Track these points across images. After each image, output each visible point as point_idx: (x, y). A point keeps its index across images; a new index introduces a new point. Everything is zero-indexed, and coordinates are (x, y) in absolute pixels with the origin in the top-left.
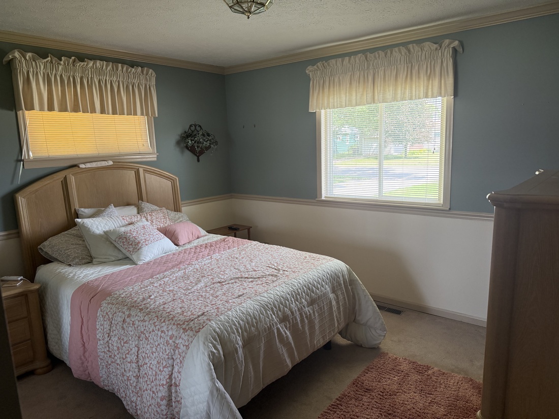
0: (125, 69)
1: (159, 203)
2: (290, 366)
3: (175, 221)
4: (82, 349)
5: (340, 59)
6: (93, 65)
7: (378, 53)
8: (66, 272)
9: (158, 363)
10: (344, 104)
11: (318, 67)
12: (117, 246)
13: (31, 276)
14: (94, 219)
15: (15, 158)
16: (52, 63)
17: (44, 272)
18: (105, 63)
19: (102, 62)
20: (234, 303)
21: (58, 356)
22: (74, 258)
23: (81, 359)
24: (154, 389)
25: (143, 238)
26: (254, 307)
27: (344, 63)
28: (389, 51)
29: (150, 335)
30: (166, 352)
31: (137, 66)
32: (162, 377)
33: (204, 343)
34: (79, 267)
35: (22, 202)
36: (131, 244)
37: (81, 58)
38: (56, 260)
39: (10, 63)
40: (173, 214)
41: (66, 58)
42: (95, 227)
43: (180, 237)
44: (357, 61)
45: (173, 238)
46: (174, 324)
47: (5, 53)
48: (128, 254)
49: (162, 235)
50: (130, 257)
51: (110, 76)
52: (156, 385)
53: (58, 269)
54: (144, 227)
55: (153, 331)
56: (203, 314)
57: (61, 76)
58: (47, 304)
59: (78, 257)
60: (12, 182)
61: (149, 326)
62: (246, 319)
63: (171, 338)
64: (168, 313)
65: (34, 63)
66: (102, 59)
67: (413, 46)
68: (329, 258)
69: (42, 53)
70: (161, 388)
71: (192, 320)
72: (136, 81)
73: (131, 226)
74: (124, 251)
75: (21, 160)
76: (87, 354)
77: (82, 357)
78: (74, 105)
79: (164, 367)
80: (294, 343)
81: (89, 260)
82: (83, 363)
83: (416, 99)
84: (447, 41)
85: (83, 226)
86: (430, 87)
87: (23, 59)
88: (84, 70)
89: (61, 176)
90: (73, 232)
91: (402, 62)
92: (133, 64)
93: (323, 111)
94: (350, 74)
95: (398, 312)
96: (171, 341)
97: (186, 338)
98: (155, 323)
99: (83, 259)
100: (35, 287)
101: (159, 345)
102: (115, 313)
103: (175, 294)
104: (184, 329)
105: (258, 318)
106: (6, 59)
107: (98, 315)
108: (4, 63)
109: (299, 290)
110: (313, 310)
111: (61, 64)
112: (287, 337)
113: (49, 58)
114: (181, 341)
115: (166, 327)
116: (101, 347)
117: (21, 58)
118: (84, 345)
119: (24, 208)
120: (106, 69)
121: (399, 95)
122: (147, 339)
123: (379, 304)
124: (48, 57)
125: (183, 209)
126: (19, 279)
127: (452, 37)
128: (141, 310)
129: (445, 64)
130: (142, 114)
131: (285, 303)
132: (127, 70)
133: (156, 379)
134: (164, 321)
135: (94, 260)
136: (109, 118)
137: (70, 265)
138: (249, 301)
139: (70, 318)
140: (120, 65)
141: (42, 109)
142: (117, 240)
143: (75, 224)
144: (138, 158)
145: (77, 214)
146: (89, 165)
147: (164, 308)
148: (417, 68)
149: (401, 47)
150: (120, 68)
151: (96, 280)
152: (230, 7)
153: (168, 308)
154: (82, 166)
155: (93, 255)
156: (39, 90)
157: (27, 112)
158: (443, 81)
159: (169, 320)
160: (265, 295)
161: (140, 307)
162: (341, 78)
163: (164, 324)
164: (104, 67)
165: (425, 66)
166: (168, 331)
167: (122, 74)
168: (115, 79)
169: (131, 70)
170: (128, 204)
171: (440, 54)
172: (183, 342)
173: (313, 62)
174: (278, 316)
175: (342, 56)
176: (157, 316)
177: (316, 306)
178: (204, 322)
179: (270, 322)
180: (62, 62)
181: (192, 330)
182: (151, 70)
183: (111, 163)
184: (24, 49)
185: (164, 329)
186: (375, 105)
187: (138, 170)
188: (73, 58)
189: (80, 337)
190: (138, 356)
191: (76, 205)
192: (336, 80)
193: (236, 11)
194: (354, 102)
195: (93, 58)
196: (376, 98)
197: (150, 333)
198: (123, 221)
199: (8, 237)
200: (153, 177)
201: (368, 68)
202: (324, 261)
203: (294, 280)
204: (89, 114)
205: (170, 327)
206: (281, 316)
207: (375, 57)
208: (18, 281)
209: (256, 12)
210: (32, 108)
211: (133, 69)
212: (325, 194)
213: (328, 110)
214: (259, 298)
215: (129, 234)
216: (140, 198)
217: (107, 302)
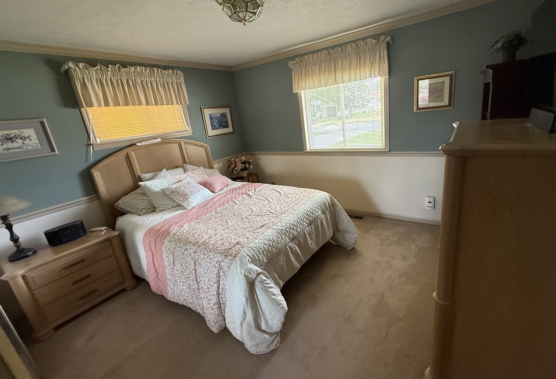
0: (159, 71)
1: (197, 164)
2: (299, 266)
3: (210, 175)
4: (155, 273)
5: (311, 55)
6: (135, 69)
7: (337, 49)
8: (137, 220)
9: (209, 280)
10: (316, 86)
11: (296, 61)
12: (172, 198)
13: (112, 226)
14: (152, 181)
15: (86, 143)
16: (102, 70)
17: (122, 221)
18: (144, 68)
19: (141, 67)
20: (259, 233)
21: (141, 277)
22: (142, 209)
23: (155, 280)
24: (209, 298)
25: (189, 191)
26: (273, 234)
27: (314, 57)
28: (344, 47)
29: (202, 261)
30: (214, 272)
31: (169, 69)
32: (213, 290)
33: (240, 265)
34: (147, 215)
35: (96, 174)
36: (181, 196)
37: (124, 65)
38: (129, 212)
39: (67, 72)
40: (208, 170)
41: (112, 66)
42: (154, 186)
43: (215, 187)
44: (323, 55)
45: (211, 188)
46: (218, 253)
47: (61, 65)
48: (180, 203)
49: (202, 186)
50: (182, 204)
51: (149, 77)
52: (210, 295)
53: (131, 219)
54: (189, 183)
55: (204, 259)
56: (238, 243)
57: (111, 80)
58: (127, 243)
59: (145, 209)
60: (86, 161)
61: (201, 255)
62: (269, 243)
63: (217, 263)
64: (213, 244)
65: (86, 71)
66: (141, 65)
67: (360, 42)
68: (318, 191)
69: (92, 63)
70: (213, 297)
71: (231, 249)
72: (169, 80)
73: (180, 183)
74: (177, 201)
75: (90, 145)
76: (159, 276)
77: (156, 279)
78: (125, 101)
79: (214, 283)
80: (301, 252)
81: (153, 209)
82: (157, 283)
83: (364, 79)
84: (383, 37)
85: (145, 187)
86: (373, 70)
87: (77, 68)
88: (128, 74)
89: (124, 152)
90: (139, 191)
91: (353, 54)
92: (165, 68)
93: (302, 92)
94: (318, 65)
95: (361, 218)
96: (217, 265)
97: (228, 261)
98: (204, 253)
99: (148, 209)
100: (116, 233)
101: (209, 268)
102: (175, 248)
103: (216, 230)
104: (225, 255)
105: (276, 241)
106: (62, 69)
107: (163, 250)
108: (62, 72)
109: (302, 217)
110: (311, 228)
111: (109, 71)
112: (296, 250)
113: (99, 67)
114: (224, 263)
115: (212, 255)
116: (168, 271)
117: (75, 68)
118: (156, 271)
119: (99, 178)
120: (146, 73)
121: (353, 78)
122: (200, 264)
123: (350, 214)
124: (97, 65)
125: (215, 166)
126: (104, 229)
127: (386, 34)
128: (194, 244)
129: (382, 54)
130: (177, 104)
131: (294, 228)
132: (161, 72)
133: (209, 291)
134: (211, 251)
135: (156, 209)
136: (153, 108)
137: (140, 215)
138: (269, 231)
139: (144, 252)
140: (155, 69)
141: (100, 105)
142: (171, 194)
143: (139, 186)
144: (179, 135)
145: (140, 178)
146: (143, 143)
147: (209, 241)
148: (363, 57)
149: (352, 44)
150: (156, 71)
151: (159, 224)
152: (230, 17)
153: (212, 241)
154: (138, 144)
155: (155, 206)
156: (94, 91)
157: (88, 109)
158: (381, 65)
159: (214, 250)
160: (280, 224)
161: (193, 243)
162: (313, 68)
163: (210, 253)
164: (144, 71)
165: (369, 57)
166: (214, 258)
167: (158, 76)
168: (153, 79)
169: (164, 72)
170: (177, 167)
171: (378, 46)
172: (226, 264)
173: (293, 58)
174: (290, 238)
175: (312, 53)
176: (205, 248)
177: (313, 225)
178: (239, 249)
179: (284, 242)
180: (109, 69)
181: (231, 256)
182: (179, 71)
183: (159, 140)
184: (76, 60)
185: (211, 256)
186: (337, 85)
187: (180, 143)
188: (118, 65)
189: (153, 265)
190: (196, 276)
191: (138, 171)
192: (310, 70)
193: (234, 20)
194: (323, 84)
195: (134, 64)
196: (338, 80)
197: (202, 260)
198: (174, 180)
199: (90, 201)
200: (192, 147)
201: (330, 60)
202: (315, 194)
203: (297, 210)
204: (137, 106)
205: (215, 255)
206: (291, 237)
207: (335, 52)
208: (103, 231)
209: (250, 20)
210: (92, 106)
211: (166, 71)
212: (309, 148)
213: (306, 91)
214: (275, 227)
215: (178, 189)
216: (185, 162)
217: (167, 240)
